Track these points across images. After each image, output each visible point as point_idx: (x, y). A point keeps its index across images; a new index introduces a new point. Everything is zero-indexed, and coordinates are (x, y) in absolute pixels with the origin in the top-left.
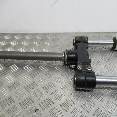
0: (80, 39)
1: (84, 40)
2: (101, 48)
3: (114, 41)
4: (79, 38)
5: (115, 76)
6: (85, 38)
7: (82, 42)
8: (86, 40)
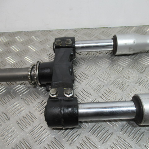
0: (61, 43)
1: (67, 43)
2: (93, 53)
3: (113, 42)
4: (60, 40)
5: (110, 101)
6: (69, 40)
7: (64, 47)
8: (71, 43)
